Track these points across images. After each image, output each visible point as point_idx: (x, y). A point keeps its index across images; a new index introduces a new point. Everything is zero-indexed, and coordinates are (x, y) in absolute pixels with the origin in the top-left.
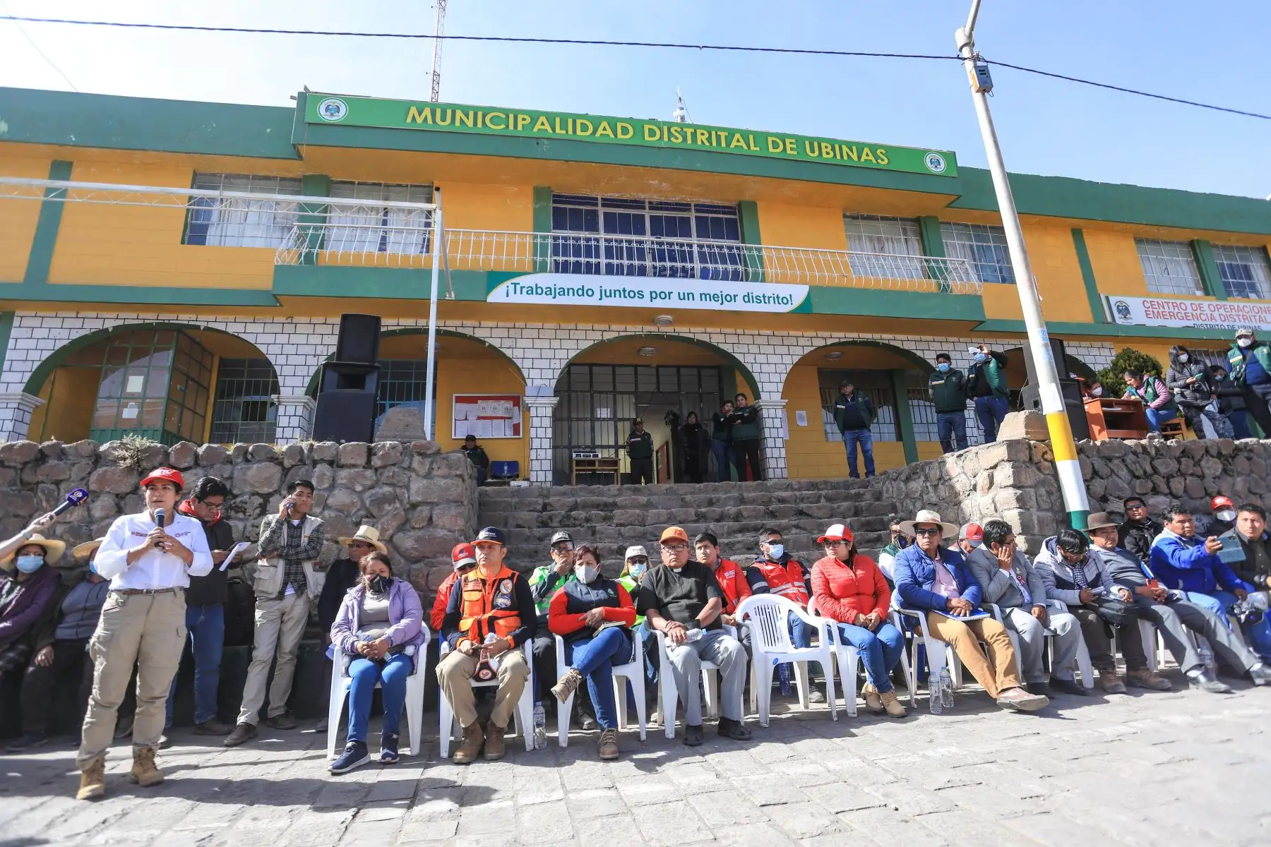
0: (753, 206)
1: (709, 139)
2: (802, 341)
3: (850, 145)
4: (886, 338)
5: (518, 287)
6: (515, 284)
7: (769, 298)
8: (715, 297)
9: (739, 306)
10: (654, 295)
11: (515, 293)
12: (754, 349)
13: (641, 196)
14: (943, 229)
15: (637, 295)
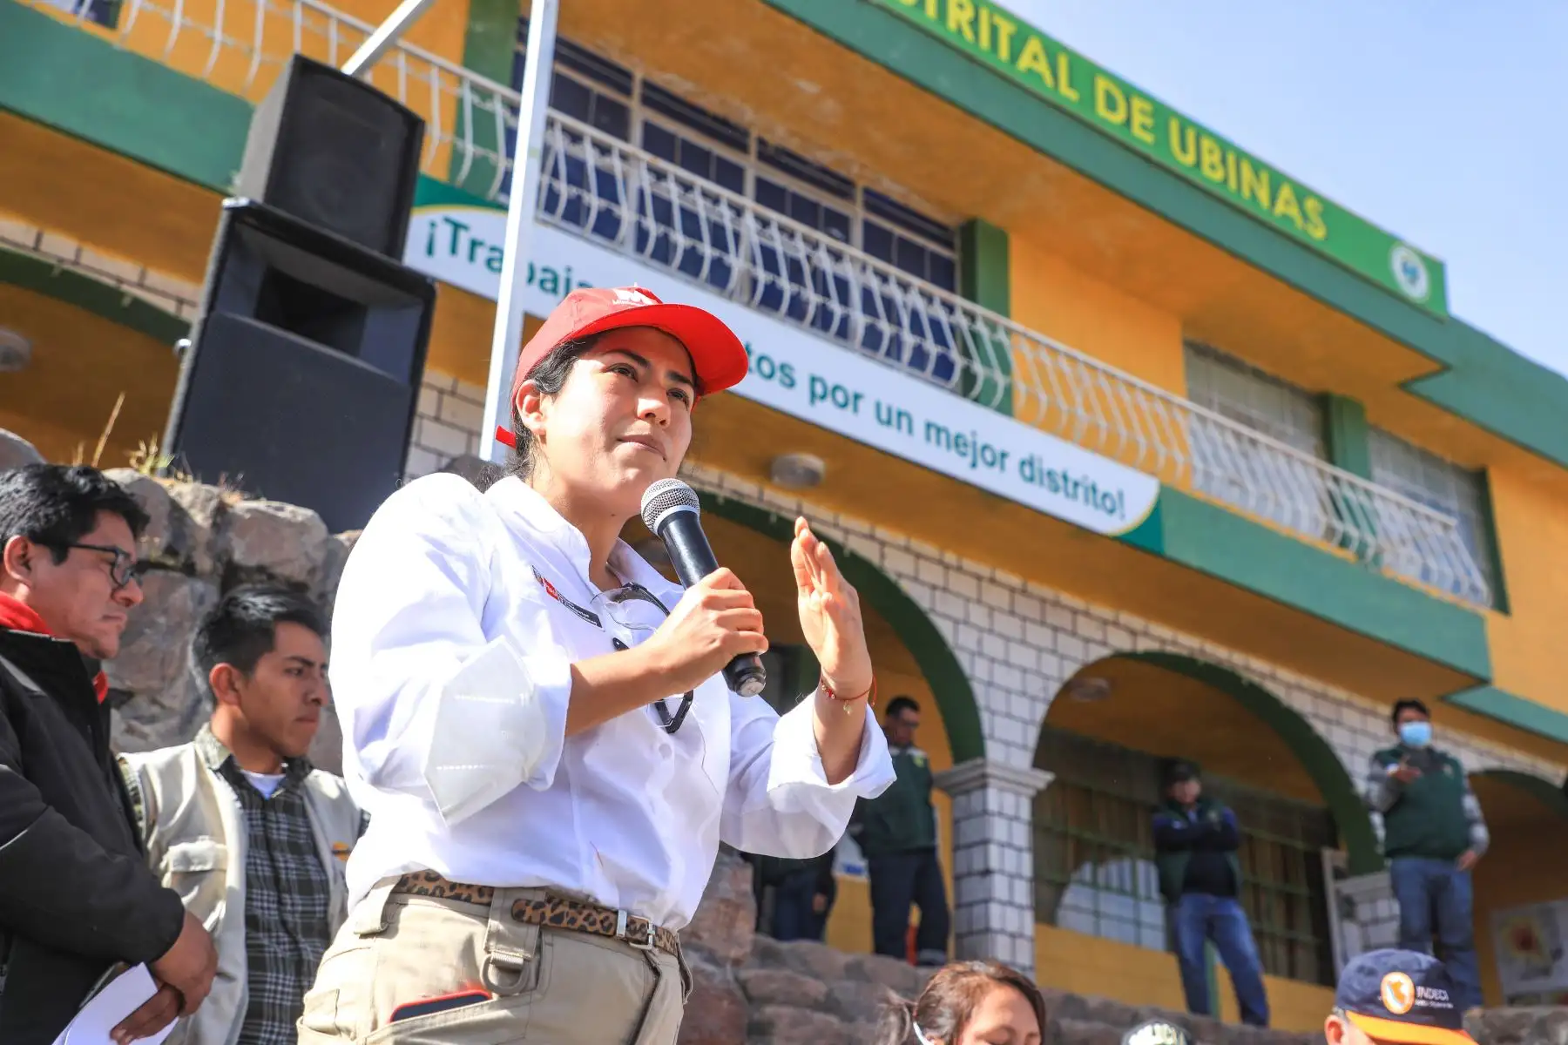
0: (1000, 240)
1: (975, 23)
2: (1086, 627)
3: (1258, 166)
4: (1254, 667)
5: (464, 239)
6: (457, 227)
7: (1076, 484)
8: (957, 443)
9: (1006, 483)
10: (819, 389)
11: (454, 250)
12: (978, 615)
13: (746, 114)
14: (1373, 444)
15: (778, 374)
